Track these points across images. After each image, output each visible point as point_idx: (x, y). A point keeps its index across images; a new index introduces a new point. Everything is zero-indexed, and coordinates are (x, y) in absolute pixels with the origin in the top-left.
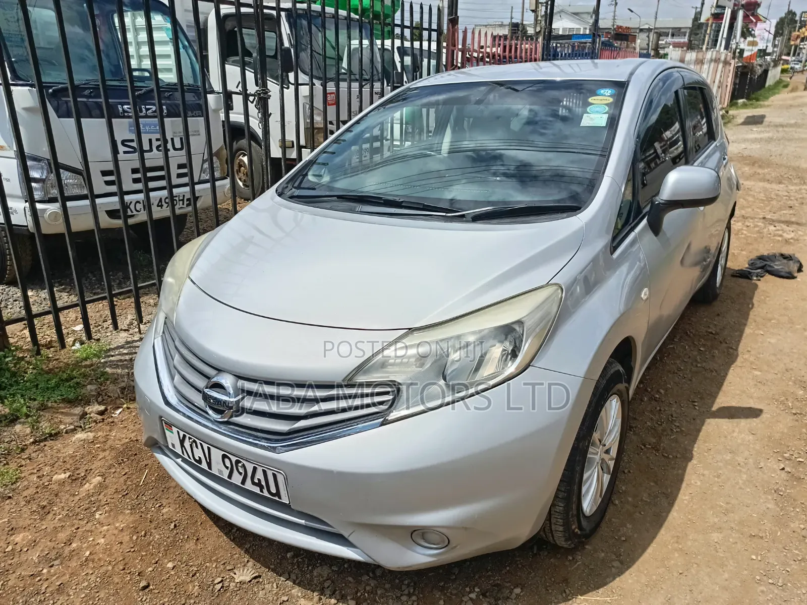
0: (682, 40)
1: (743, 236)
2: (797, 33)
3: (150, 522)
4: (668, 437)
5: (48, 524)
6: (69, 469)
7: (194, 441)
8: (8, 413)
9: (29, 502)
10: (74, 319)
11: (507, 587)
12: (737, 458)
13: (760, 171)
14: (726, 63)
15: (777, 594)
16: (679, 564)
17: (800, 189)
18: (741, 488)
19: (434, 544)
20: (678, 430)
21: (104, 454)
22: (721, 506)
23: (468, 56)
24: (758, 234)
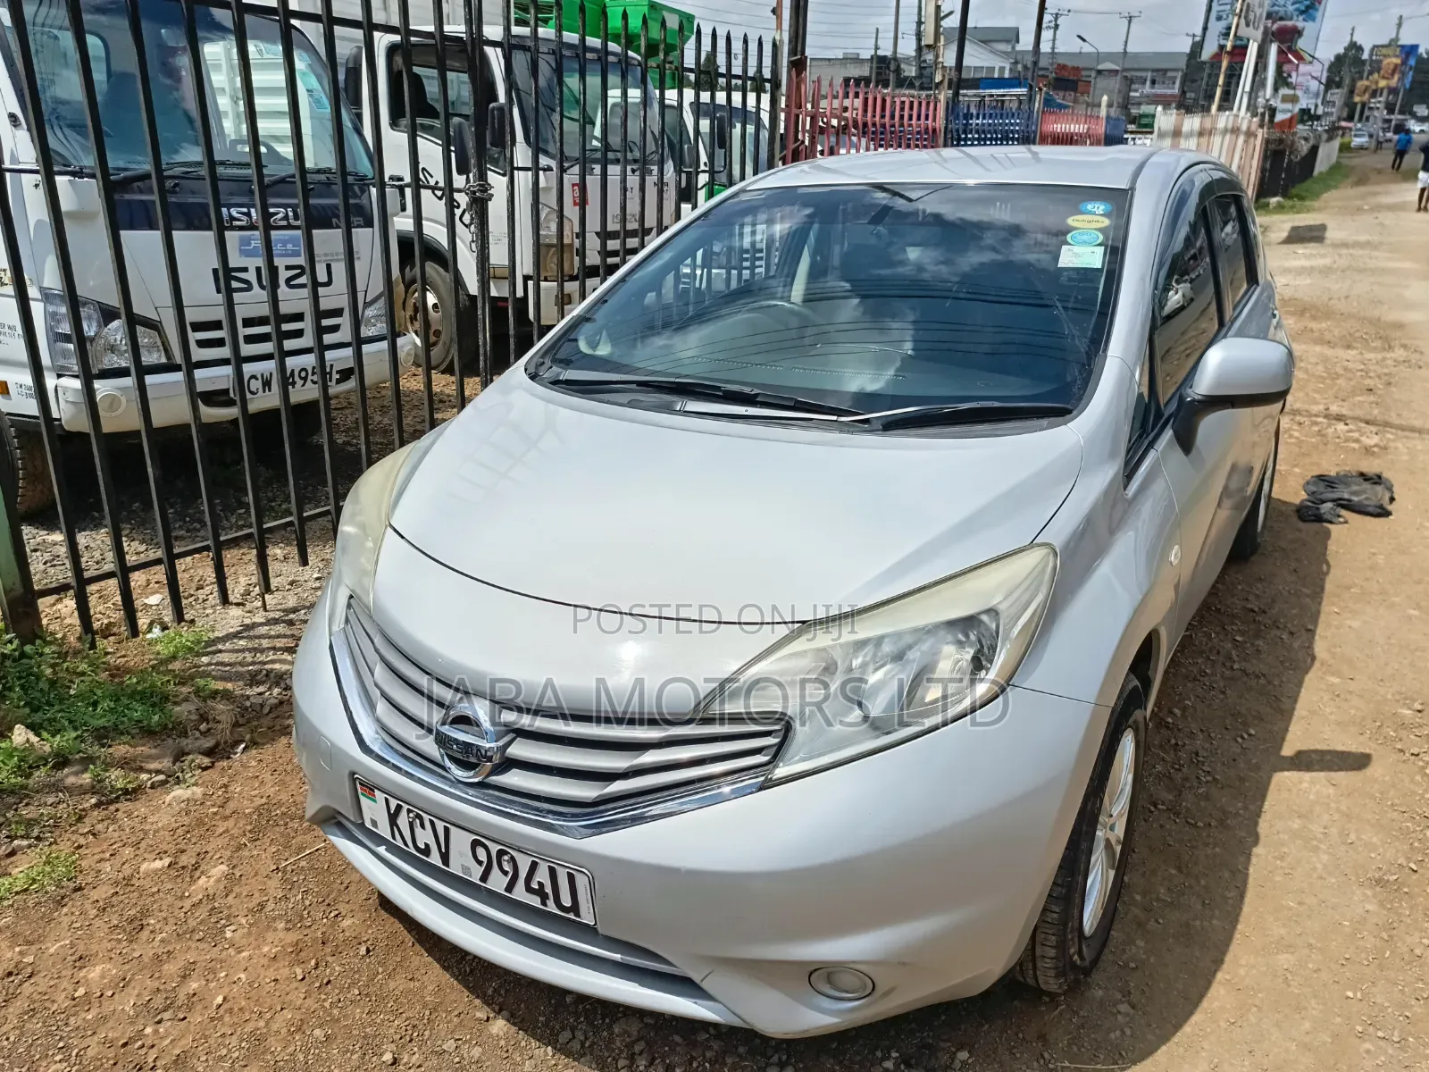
0: (1169, 92)
1: (1293, 440)
2: (1365, 83)
3: (323, 943)
4: (1193, 792)
5: (144, 948)
6: (166, 852)
7: (418, 816)
8: (50, 754)
9: (104, 909)
10: (144, 584)
11: (943, 1049)
12: (1310, 826)
13: (1314, 325)
14: (1250, 134)
15: (1392, 1056)
16: (1228, 1006)
17: (1384, 359)
18: (1321, 878)
19: (847, 992)
20: (1209, 778)
21: (226, 824)
22: (1290, 909)
23: (821, 124)
24: (1319, 438)
